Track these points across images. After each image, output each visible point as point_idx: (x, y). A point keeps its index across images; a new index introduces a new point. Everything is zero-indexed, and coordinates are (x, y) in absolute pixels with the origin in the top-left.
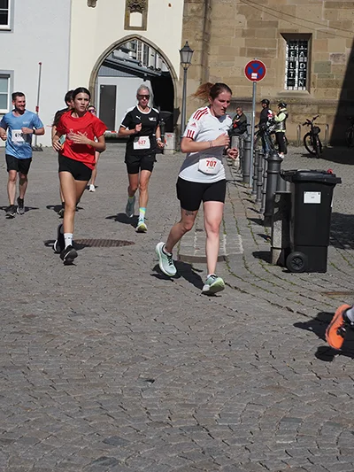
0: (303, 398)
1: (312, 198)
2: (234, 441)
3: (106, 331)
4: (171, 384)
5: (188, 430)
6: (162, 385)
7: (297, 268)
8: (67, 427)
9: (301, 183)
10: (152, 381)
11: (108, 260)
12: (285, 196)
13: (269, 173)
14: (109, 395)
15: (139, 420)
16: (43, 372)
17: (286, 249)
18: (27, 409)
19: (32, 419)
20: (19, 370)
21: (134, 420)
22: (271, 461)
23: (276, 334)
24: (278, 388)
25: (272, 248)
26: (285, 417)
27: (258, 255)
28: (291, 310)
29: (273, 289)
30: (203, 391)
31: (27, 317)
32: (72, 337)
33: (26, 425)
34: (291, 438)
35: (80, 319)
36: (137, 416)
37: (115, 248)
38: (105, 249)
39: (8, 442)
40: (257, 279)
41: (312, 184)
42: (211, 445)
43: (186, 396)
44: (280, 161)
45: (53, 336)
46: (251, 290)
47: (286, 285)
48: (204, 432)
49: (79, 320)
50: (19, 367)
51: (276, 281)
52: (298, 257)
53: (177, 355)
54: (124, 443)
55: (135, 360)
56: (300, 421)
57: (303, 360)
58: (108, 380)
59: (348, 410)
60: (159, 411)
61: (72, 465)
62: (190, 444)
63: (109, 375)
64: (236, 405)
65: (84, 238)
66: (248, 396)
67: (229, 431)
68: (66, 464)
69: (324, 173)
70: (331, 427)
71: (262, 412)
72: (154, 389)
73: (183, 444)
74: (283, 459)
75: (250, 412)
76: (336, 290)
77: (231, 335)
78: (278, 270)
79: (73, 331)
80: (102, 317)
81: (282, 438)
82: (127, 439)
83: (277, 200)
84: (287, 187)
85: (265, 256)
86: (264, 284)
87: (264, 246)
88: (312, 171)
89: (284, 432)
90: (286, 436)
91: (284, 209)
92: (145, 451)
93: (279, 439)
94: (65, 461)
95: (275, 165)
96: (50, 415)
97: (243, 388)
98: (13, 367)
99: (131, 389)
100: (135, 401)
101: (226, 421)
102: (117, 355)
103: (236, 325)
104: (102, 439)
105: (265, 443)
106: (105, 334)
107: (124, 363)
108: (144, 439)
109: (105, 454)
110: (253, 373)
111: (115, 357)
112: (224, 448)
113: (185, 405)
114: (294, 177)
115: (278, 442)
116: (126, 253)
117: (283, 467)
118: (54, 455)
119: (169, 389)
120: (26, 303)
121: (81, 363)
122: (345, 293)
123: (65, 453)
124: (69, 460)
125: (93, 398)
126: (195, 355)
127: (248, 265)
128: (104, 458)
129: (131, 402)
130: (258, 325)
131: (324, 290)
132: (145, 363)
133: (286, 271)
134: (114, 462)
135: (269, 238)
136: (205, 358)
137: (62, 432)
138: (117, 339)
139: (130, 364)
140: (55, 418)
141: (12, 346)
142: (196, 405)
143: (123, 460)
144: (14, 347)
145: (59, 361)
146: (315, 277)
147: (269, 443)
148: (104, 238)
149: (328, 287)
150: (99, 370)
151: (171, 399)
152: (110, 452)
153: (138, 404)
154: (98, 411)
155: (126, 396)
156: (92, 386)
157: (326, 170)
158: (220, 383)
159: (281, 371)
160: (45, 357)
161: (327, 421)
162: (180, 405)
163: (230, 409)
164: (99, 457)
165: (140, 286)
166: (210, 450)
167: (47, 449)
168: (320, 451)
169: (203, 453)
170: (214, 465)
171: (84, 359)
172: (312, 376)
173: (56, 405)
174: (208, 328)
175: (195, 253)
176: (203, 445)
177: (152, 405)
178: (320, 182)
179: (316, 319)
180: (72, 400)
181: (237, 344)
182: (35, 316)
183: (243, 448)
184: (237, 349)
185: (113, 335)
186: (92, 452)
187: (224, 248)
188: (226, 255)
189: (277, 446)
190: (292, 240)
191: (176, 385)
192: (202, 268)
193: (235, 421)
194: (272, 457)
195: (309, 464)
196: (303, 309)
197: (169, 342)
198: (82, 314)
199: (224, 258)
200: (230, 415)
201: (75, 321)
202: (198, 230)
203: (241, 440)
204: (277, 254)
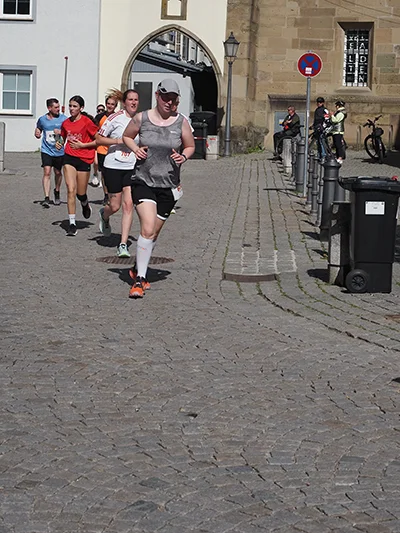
0: (366, 434)
1: (375, 208)
2: (288, 483)
3: (146, 359)
4: (216, 419)
5: (236, 471)
6: (206, 420)
7: (359, 288)
8: (100, 467)
9: (363, 191)
10: (195, 416)
12: (344, 207)
13: (326, 181)
14: (147, 431)
15: (181, 459)
16: (72, 405)
17: (346, 267)
18: (54, 447)
19: (60, 459)
20: (45, 404)
21: (174, 459)
22: (330, 506)
23: (334, 363)
24: (337, 423)
25: (330, 265)
26: (344, 456)
27: (314, 273)
28: (351, 336)
29: (331, 312)
30: (253, 427)
31: (54, 343)
32: (105, 366)
33: (53, 465)
34: (353, 480)
35: (113, 346)
36: (177, 455)
37: (152, 266)
39: (34, 484)
40: (313, 301)
41: (375, 193)
42: (262, 486)
43: (233, 432)
44: (338, 166)
45: (82, 364)
46: (305, 313)
47: (346, 307)
48: (253, 473)
49: (111, 347)
50: (45, 401)
51: (333, 302)
52: (359, 275)
53: (222, 386)
54: (163, 485)
55: (177, 391)
56: (362, 460)
57: (365, 392)
58: (145, 414)
60: (201, 450)
61: (105, 510)
62: (238, 487)
63: (146, 409)
64: (290, 443)
66: (303, 432)
67: (281, 471)
68: (98, 509)
69: (388, 180)
70: (398, 467)
71: (319, 450)
72: (197, 425)
73: (230, 486)
74: (344, 503)
75: (306, 450)
77: (284, 364)
78: (336, 290)
79: (106, 359)
80: (138, 343)
81: (342, 479)
82: (167, 480)
83: (335, 211)
84: (346, 197)
85: (321, 275)
86: (320, 306)
87: (320, 263)
88: (375, 178)
89: (343, 473)
90: (346, 477)
91: (342, 221)
92: (187, 495)
93: (336, 480)
94: (98, 505)
95: (332, 171)
96: (79, 454)
97: (297, 424)
98: (42, 401)
99: (171, 425)
100: (176, 437)
101: (278, 460)
102: (155, 387)
103: (288, 351)
104: (140, 481)
105: (323, 486)
106: (142, 363)
107: (163, 395)
108: (186, 481)
109: (142, 498)
110: (309, 406)
111: (153, 388)
112: (276, 490)
113: (231, 443)
114: (354, 185)
115: (337, 484)
117: (344, 512)
118: (85, 498)
119: (215, 425)
120: (52, 328)
121: (115, 395)
124: (101, 504)
125: (129, 435)
126: (243, 385)
127: (303, 284)
128: (142, 502)
129: (172, 439)
130: (314, 352)
131: (388, 312)
132: (187, 395)
133: (345, 292)
134: (153, 507)
135: (325, 254)
136: (254, 389)
137: (93, 472)
138: (155, 368)
139: (169, 397)
140: (86, 457)
141: (37, 376)
142: (244, 443)
143: (163, 504)
144: (39, 378)
145: (90, 393)
146: (376, 299)
147: (327, 486)
149: (393, 309)
150: (134, 404)
151: (215, 436)
152: (148, 496)
153: (179, 441)
154: (133, 450)
155: (165, 433)
156: (128, 421)
157: (391, 177)
158: (271, 418)
159: (340, 404)
160: (73, 388)
161: (392, 460)
162: (227, 442)
163: (283, 447)
164: (136, 501)
165: (180, 309)
166: (260, 493)
167: (76, 492)
168: (385, 494)
169: (253, 496)
170: (265, 510)
171: (118, 390)
172: (376, 410)
173: (86, 442)
174: (257, 356)
175: (242, 271)
176: (253, 488)
177: (195, 443)
178: (383, 191)
179: (381, 346)
180: (104, 437)
181: (289, 374)
182: (62, 343)
183: (298, 491)
184: (291, 379)
185: (151, 363)
186: (127, 495)
187: (275, 265)
188: (278, 273)
189: (337, 489)
190: (352, 256)
191: (221, 420)
192: (249, 289)
193: (289, 460)
194: (330, 501)
195: (372, 509)
196: (366, 335)
197: (213, 371)
198: (115, 341)
199: (275, 277)
200: (283, 454)
201: (108, 348)
202: (245, 245)
203: (295, 482)
204: (335, 272)
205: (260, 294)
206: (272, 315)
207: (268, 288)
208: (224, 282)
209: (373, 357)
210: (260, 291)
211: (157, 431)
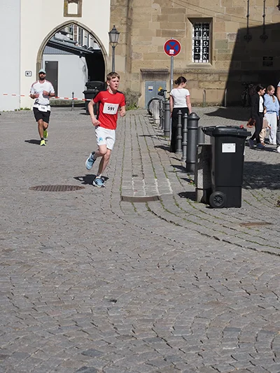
0: (239, 311)
1: (229, 148)
2: (189, 349)
3: (73, 261)
4: (131, 303)
5: (150, 341)
6: (124, 305)
7: (219, 205)
8: (51, 342)
9: (219, 136)
10: (115, 301)
11: (66, 202)
12: (207, 148)
13: (189, 129)
14: (82, 314)
15: (110, 334)
16: (25, 296)
17: (208, 191)
18: (15, 328)
19: (21, 337)
20: (5, 296)
21: (104, 334)
22: (221, 365)
23: (208, 259)
24: (217, 303)
25: (197, 189)
26: (226, 327)
27: (183, 195)
28: (217, 239)
29: (201, 222)
30: (157, 308)
31: (7, 251)
32: (45, 267)
33: (17, 342)
34: (235, 345)
35: (50, 251)
36: (106, 331)
37: (70, 192)
38: (62, 193)
39: (4, 357)
40: (187, 214)
41: (229, 137)
42: (170, 353)
43: (144, 312)
44: (198, 119)
45: (30, 266)
46: (183, 223)
47: (211, 219)
48: (163, 342)
49: (49, 252)
50: (6, 293)
51: (202, 215)
52: (219, 196)
53: (132, 279)
54: (99, 354)
55: (99, 284)
56: (239, 330)
57: (234, 279)
58: (79, 301)
59: (276, 319)
60: (124, 326)
62: (153, 353)
63: (79, 298)
64: (186, 319)
65: (43, 184)
66: (194, 311)
67: (183, 340)
69: (236, 128)
70: (265, 334)
71: (207, 324)
72: (118, 308)
73: (148, 353)
74: (230, 362)
75: (199, 324)
76: (251, 221)
77: (174, 261)
78: (203, 206)
79: (45, 262)
80: (67, 249)
81: (227, 345)
82: (102, 351)
83: (200, 152)
84: (207, 140)
85: (191, 196)
86: (193, 218)
87: (192, 188)
88: (228, 127)
89: (227, 340)
90: (229, 343)
92: (117, 361)
93: (224, 345)
95: (194, 122)
96: (35, 333)
97: (189, 305)
98: (4, 294)
99: (99, 309)
100: (104, 318)
101: (179, 332)
102: (83, 280)
103: (175, 252)
104: (81, 352)
105: (214, 350)
106: (72, 263)
107: (90, 287)
108: (116, 350)
109: (85, 364)
110: (195, 292)
111: (83, 282)
112: (182, 355)
113: (144, 320)
114: (213, 132)
115: (224, 348)
116: (79, 196)
117: (232, 370)
118: (43, 366)
119: (130, 307)
120: (3, 239)
121: (55, 288)
122: (258, 224)
123: (52, 365)
124: (56, 370)
125: (69, 317)
126: (147, 278)
127: (179, 202)
128: (85, 368)
129: (101, 319)
130: (193, 252)
131: (241, 222)
132: (107, 286)
133: (208, 207)
134: (95, 370)
135: (195, 182)
136: (156, 280)
137: (46, 346)
138: (82, 267)
139: (95, 288)
140: (40, 335)
142: (153, 320)
143: (101, 369)
145: (37, 287)
146: (232, 212)
147: (217, 350)
148: (59, 184)
149: (245, 219)
150: (71, 294)
151: (132, 316)
152: (89, 362)
153: (106, 320)
154: (74, 328)
155: (95, 315)
156: (67, 307)
157: (239, 126)
158: (170, 301)
159: (217, 289)
160: (25, 284)
161: (260, 329)
162: (141, 320)
163: (182, 323)
164: (81, 367)
165: (94, 223)
166: (170, 357)
167: (36, 362)
168: (259, 354)
169: (165, 360)
170: (175, 370)
171: (57, 284)
172: (243, 293)
173: (39, 324)
174: (154, 255)
175: (134, 195)
176: (164, 354)
177: (118, 322)
178: (235, 136)
179: (239, 246)
180: (52, 320)
181: (179, 268)
182: (12, 250)
183: (197, 354)
184: (180, 272)
185: (78, 264)
186: (74, 363)
187: (157, 190)
188: (159, 195)
189: (224, 352)
190: (213, 182)
191: (135, 304)
192: (141, 207)
193: (187, 332)
194: (221, 361)
195: (251, 366)
196: (228, 238)
197: (123, 267)
198: (50, 248)
199: (158, 198)
200: (183, 328)
201: (46, 253)
202: (133, 176)
203: (194, 348)
204: (201, 194)
205: (149, 210)
206: (160, 226)
207: (154, 205)
208: (122, 202)
209: (235, 254)
210: (149, 208)
211: (89, 314)
